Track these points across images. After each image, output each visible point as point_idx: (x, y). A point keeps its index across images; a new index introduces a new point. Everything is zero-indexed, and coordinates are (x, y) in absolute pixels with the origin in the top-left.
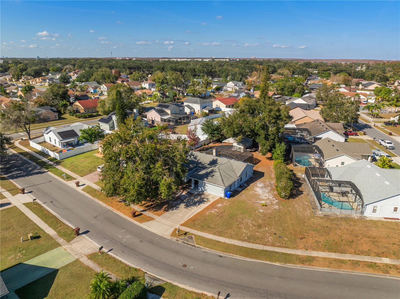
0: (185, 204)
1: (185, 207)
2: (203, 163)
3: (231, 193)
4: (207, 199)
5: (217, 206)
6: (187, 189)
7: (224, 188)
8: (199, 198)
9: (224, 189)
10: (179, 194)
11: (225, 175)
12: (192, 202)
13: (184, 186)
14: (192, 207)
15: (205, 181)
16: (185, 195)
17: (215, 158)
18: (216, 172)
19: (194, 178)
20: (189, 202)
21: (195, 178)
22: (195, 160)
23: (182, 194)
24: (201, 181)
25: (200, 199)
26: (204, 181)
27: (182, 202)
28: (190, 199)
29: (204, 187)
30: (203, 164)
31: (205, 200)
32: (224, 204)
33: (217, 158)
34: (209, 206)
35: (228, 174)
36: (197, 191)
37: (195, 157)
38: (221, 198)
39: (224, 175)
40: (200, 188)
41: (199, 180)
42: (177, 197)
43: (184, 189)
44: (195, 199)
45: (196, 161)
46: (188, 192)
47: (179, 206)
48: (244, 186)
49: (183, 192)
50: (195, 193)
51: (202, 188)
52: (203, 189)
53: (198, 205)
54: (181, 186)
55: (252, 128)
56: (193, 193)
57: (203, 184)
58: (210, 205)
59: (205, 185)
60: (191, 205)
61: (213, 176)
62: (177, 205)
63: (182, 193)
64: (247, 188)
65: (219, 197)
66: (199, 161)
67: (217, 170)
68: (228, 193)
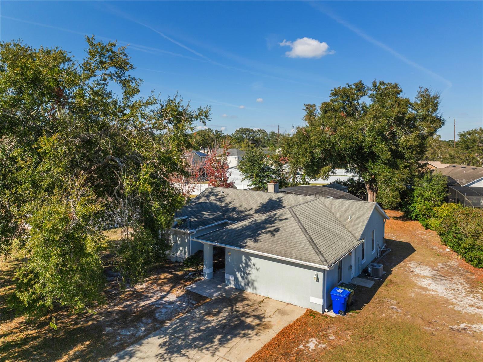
0: (166, 339)
1: (162, 351)
2: (242, 209)
3: (350, 290)
4: (259, 317)
5: (301, 347)
6: (187, 283)
7: (326, 268)
8: (224, 314)
9: (321, 275)
10: (153, 300)
11: (318, 228)
12: (198, 330)
13: (180, 273)
14: (192, 353)
15: (249, 248)
16: (176, 302)
17: (276, 196)
18: (286, 219)
19: (209, 240)
20: (185, 328)
21: (213, 241)
22: (218, 203)
23: (166, 299)
24: (235, 248)
25: (230, 318)
26: (243, 247)
27: (155, 329)
28: (191, 319)
29: (245, 273)
30: (242, 212)
31: (249, 320)
32: (332, 337)
33: (280, 195)
34: (265, 347)
35: (324, 228)
36: (219, 289)
37: (220, 198)
38: (311, 313)
39: (314, 229)
40: (232, 278)
41: (227, 247)
42: (141, 312)
43: (175, 282)
44: (210, 318)
45: (223, 204)
46: (188, 293)
47: (137, 347)
48: (376, 271)
49: (169, 292)
50: (211, 295)
51: (238, 275)
52: (240, 279)
53: (222, 342)
54: (170, 273)
55: (357, 139)
56: (204, 294)
57: (241, 262)
58: (270, 344)
59: (247, 265)
60: (189, 346)
61: (277, 230)
62: (129, 346)
63: (164, 297)
64: (390, 280)
65: (304, 312)
66: (231, 206)
67: (288, 215)
68: (340, 291)
